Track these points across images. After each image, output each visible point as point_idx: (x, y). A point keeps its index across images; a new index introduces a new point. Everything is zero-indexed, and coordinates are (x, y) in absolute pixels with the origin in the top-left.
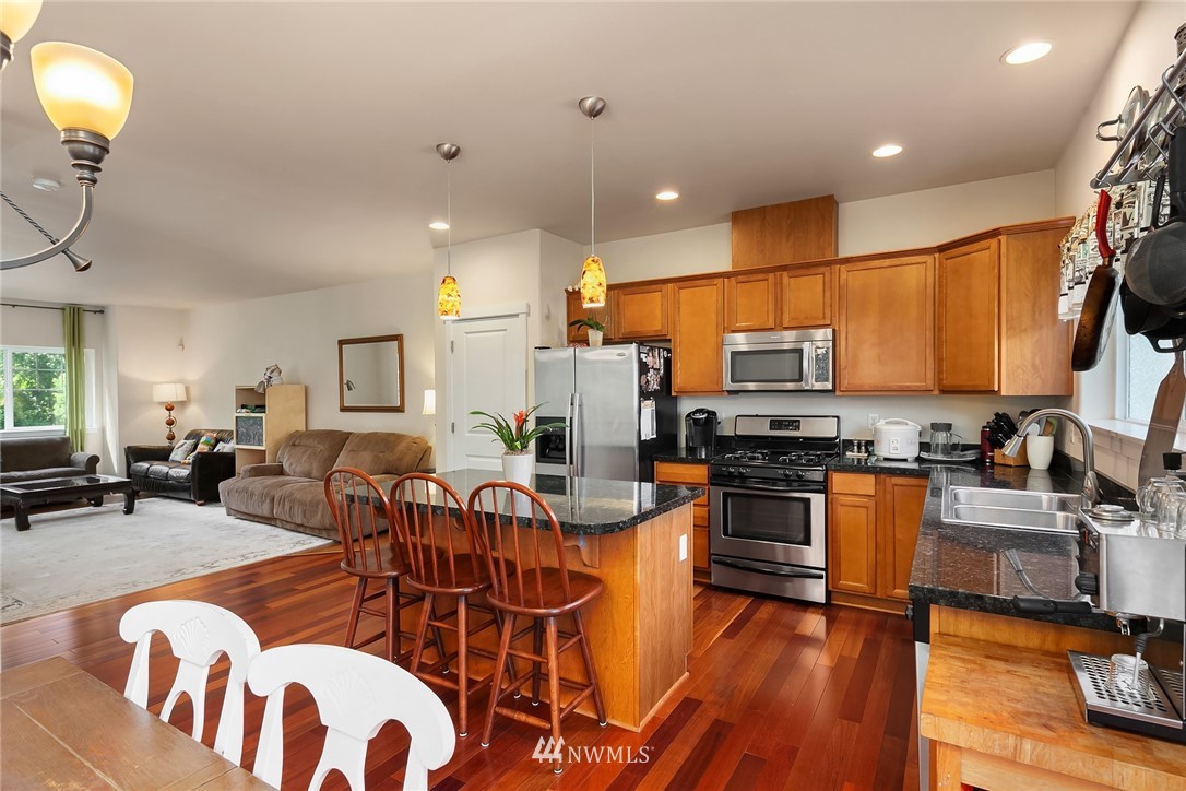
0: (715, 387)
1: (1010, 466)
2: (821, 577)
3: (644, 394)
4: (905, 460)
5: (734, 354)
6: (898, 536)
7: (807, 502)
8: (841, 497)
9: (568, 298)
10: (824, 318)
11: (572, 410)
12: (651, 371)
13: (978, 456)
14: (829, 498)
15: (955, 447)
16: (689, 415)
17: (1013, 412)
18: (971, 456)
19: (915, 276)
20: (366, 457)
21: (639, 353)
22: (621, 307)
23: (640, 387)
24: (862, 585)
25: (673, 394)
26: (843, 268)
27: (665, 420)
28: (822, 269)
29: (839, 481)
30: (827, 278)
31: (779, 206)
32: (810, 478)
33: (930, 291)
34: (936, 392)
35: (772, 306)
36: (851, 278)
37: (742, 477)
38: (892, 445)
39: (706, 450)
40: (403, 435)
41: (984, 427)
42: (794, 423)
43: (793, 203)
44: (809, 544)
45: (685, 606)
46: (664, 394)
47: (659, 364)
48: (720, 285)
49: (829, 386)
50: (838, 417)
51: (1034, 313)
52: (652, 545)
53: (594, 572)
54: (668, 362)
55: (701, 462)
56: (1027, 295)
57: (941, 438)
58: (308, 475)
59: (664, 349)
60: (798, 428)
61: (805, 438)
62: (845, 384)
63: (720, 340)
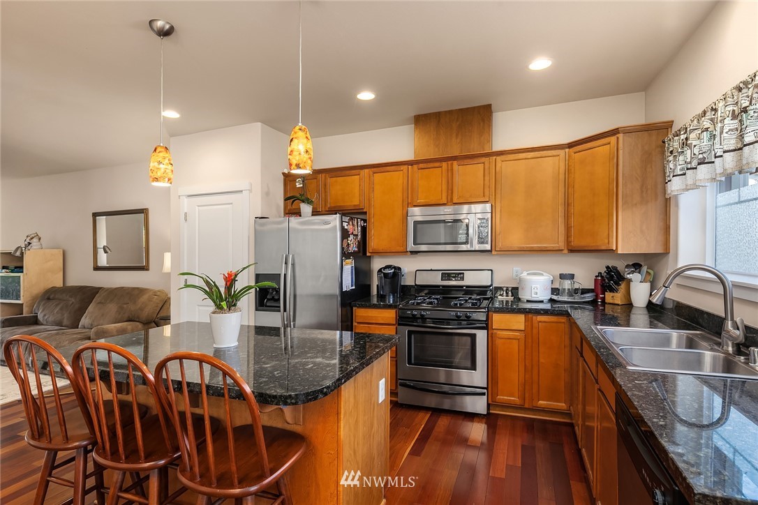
0: (401, 249)
1: (618, 305)
2: (484, 394)
3: (345, 255)
4: (542, 302)
5: (416, 223)
6: (541, 360)
7: (473, 337)
8: (499, 332)
9: (285, 180)
10: (484, 196)
11: (286, 268)
12: (351, 237)
13: (595, 297)
14: (490, 332)
15: (576, 291)
16: (380, 271)
17: (620, 265)
18: (589, 297)
19: (552, 166)
20: (112, 308)
21: (342, 222)
22: (328, 186)
23: (342, 248)
24: (514, 399)
25: (368, 254)
26: (498, 158)
27: (361, 275)
28: (483, 159)
29: (498, 319)
30: (487, 167)
31: (450, 112)
32: (476, 318)
33: (562, 177)
34: (566, 251)
35: (444, 187)
36: (504, 166)
37: (423, 318)
38: (533, 291)
39: (393, 297)
40: (146, 289)
41: (596, 276)
42: (459, 275)
43: (461, 110)
44: (475, 369)
45: (383, 442)
46: (361, 254)
47: (358, 231)
48: (405, 171)
49: (488, 247)
50: (491, 270)
51: (642, 192)
52: (355, 396)
53: (298, 429)
54: (364, 229)
55: (390, 307)
56: (637, 179)
57: (567, 284)
58: (59, 324)
59: (362, 220)
60: (462, 279)
61: (467, 287)
62: (499, 245)
63: (405, 212)
